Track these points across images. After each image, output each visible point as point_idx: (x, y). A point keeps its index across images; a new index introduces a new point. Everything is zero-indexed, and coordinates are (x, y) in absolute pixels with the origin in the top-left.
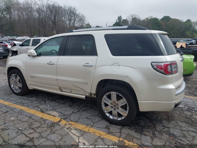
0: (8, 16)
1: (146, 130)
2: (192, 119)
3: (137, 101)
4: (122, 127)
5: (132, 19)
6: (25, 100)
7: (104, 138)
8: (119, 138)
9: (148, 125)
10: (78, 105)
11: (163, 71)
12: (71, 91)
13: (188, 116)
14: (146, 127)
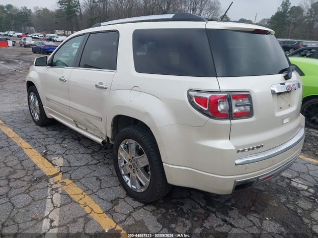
0: (101, 5)
1: (181, 222)
2: (304, 218)
3: (162, 163)
4: (141, 205)
5: (311, 6)
6: (40, 133)
7: (92, 219)
8: (117, 224)
9: (196, 211)
10: (105, 154)
11: (206, 109)
12: (87, 129)
13: (299, 211)
14: (186, 216)
